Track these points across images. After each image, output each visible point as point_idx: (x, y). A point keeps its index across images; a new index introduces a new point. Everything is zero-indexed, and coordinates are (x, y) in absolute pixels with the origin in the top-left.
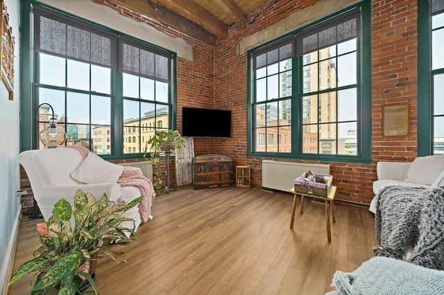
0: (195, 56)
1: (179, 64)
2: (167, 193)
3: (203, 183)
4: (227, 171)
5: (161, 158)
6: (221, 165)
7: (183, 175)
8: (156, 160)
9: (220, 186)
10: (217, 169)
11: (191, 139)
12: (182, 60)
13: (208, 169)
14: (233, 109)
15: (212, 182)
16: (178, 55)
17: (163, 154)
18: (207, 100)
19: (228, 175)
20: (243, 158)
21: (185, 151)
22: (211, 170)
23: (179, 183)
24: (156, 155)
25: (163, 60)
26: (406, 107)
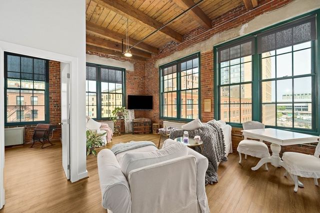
0: (135, 69)
1: (127, 74)
2: (120, 135)
3: (136, 132)
4: (148, 126)
5: (117, 120)
6: (145, 123)
7: (128, 127)
8: (115, 121)
9: (145, 133)
10: (143, 125)
11: (133, 111)
12: (128, 72)
13: (139, 125)
14: (154, 95)
15: (141, 131)
16: (126, 70)
17: (118, 118)
18: (142, 89)
19: (148, 128)
20: (157, 120)
21: (130, 116)
22: (140, 126)
23: (126, 131)
24: (115, 118)
25: (119, 73)
26: (210, 100)
